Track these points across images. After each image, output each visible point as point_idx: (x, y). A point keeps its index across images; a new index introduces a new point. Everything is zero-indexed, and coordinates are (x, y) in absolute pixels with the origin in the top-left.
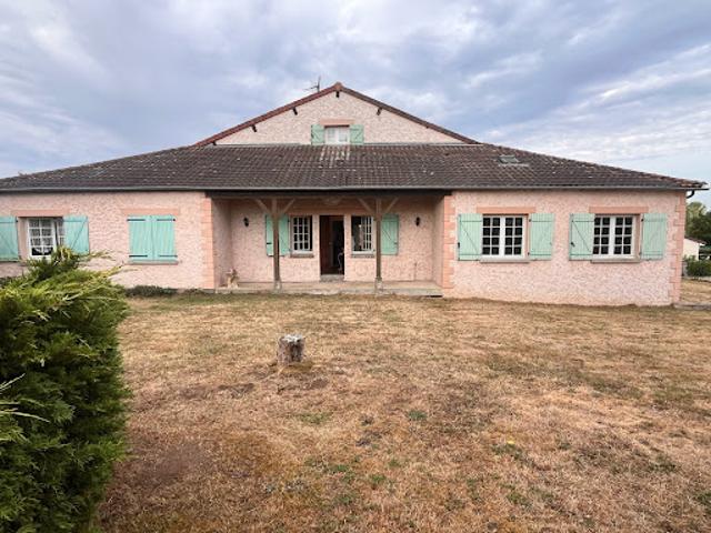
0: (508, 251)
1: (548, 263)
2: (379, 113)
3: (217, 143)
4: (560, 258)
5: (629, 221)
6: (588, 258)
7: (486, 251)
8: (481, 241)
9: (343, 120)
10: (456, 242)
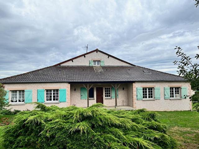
0: (149, 97)
1: (160, 100)
2: (108, 57)
3: (61, 65)
4: (162, 99)
5: (178, 89)
6: (169, 98)
7: (144, 97)
8: (143, 95)
9: (99, 59)
10: (136, 95)
